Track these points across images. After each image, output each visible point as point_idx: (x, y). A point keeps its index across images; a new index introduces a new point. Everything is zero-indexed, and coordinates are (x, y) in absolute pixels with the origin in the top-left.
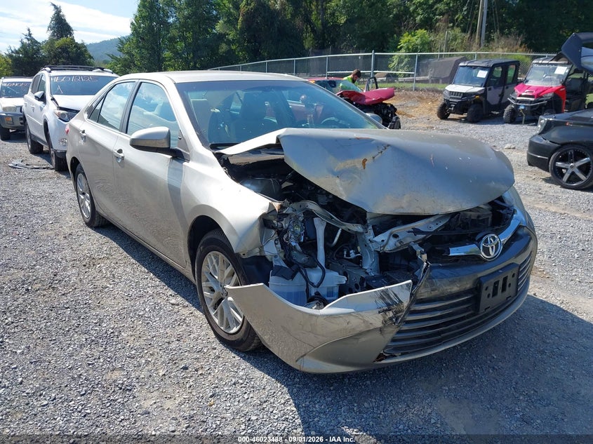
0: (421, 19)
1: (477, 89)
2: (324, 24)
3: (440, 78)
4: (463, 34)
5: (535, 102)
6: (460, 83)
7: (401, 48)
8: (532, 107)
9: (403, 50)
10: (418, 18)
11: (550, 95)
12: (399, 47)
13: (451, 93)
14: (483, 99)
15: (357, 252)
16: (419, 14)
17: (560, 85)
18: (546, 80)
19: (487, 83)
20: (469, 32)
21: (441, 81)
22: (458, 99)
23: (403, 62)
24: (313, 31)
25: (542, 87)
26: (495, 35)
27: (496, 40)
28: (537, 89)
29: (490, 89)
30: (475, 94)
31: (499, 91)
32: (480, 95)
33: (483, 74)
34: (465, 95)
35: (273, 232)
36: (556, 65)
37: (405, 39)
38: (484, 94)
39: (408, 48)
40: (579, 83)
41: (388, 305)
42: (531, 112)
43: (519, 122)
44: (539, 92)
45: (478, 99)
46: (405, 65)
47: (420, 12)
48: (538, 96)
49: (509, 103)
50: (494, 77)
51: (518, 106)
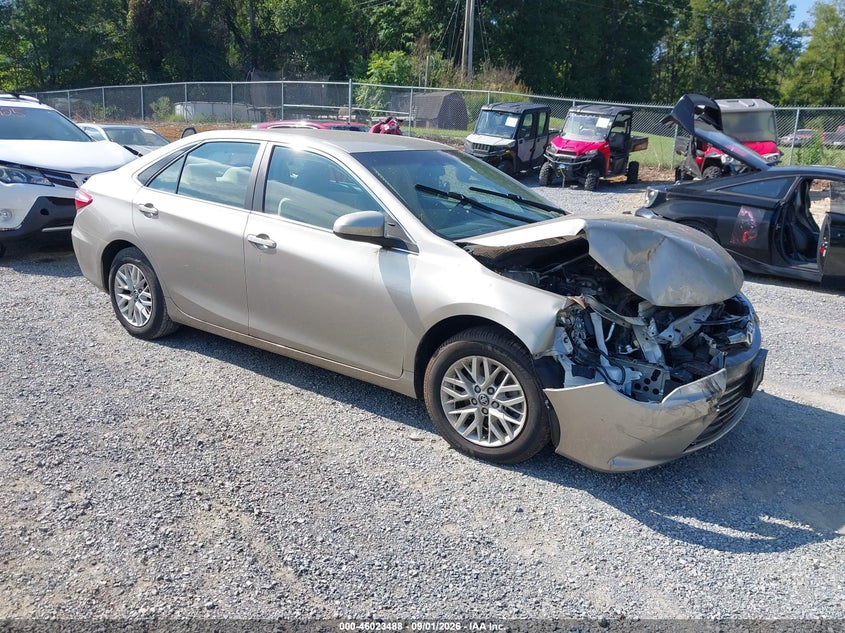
0: (385, 35)
1: (507, 142)
2: (256, 31)
3: (427, 119)
4: (446, 61)
5: (577, 160)
6: (483, 133)
7: (372, 74)
8: (574, 167)
9: (374, 79)
10: (381, 34)
11: (593, 152)
12: (368, 73)
13: (475, 145)
14: (513, 155)
15: (633, 347)
16: (382, 28)
17: (603, 140)
18: (584, 133)
19: (518, 133)
20: (453, 59)
21: (428, 123)
22: (484, 153)
23: (375, 94)
24: (239, 40)
25: (583, 143)
26: (484, 65)
27: (485, 71)
28: (579, 144)
29: (521, 142)
30: (505, 147)
31: (530, 144)
32: (511, 149)
33: (512, 122)
34: (493, 148)
35: (563, 329)
36: (597, 115)
37: (376, 63)
38: (515, 148)
39: (381, 75)
40: (621, 140)
41: (712, 393)
42: (574, 173)
43: (558, 185)
44: (580, 148)
45: (509, 154)
46: (379, 98)
47: (384, 25)
48: (581, 153)
49: (546, 160)
50: (524, 127)
51: (557, 165)
